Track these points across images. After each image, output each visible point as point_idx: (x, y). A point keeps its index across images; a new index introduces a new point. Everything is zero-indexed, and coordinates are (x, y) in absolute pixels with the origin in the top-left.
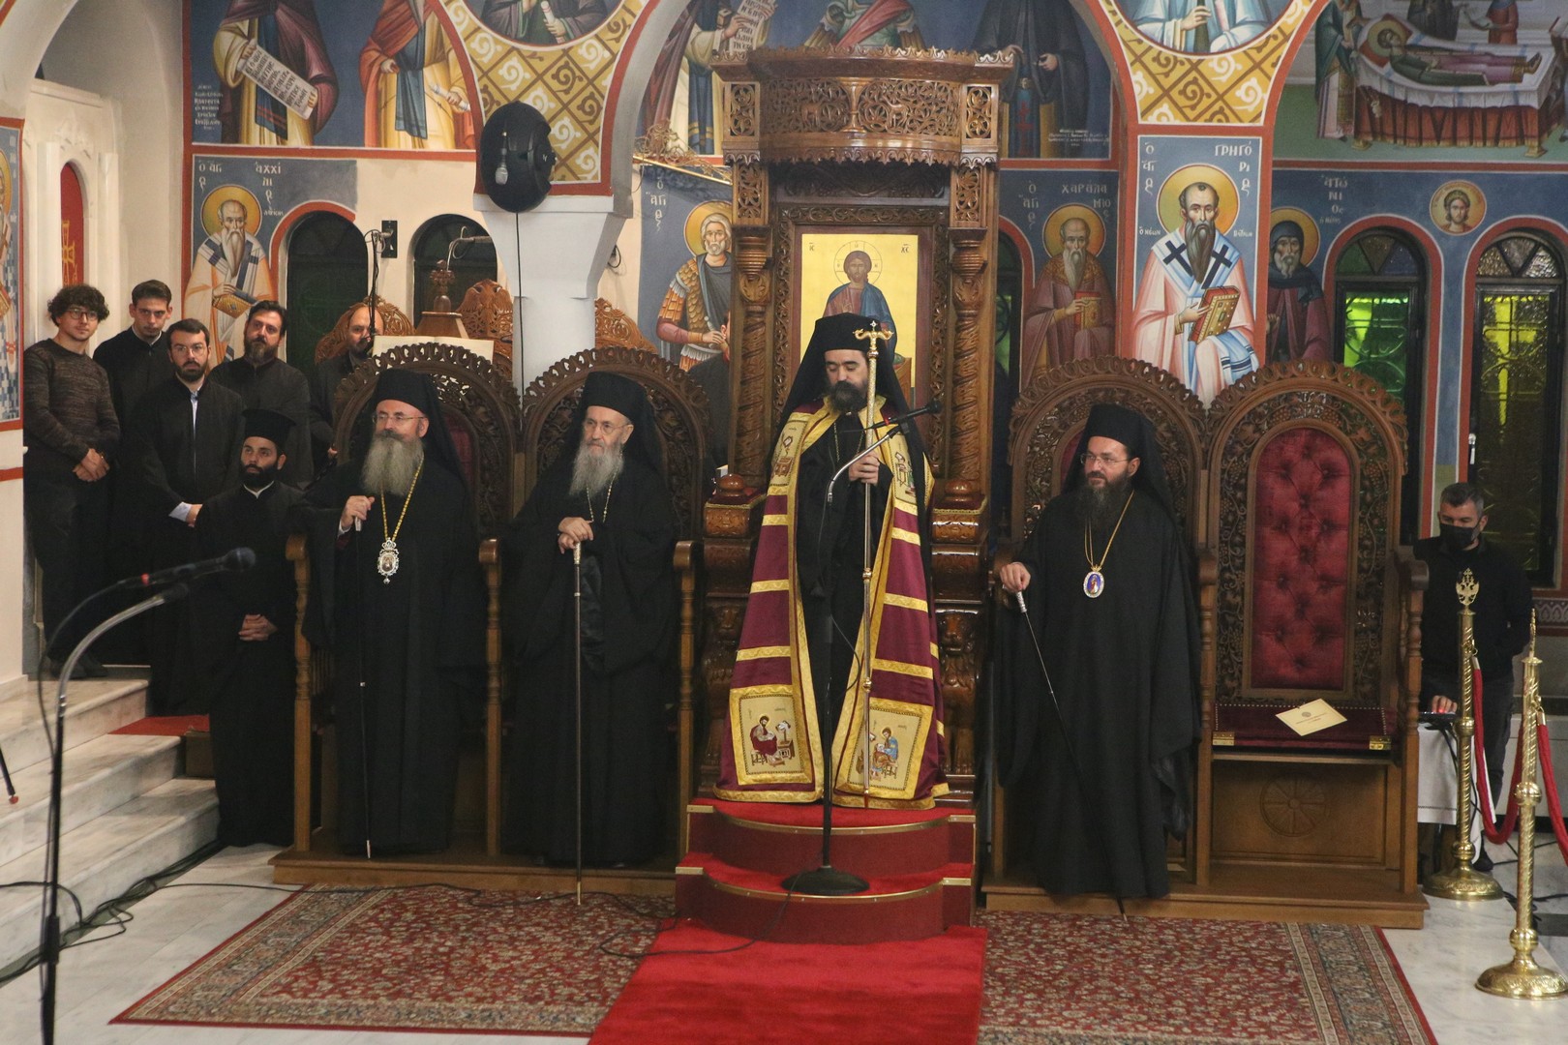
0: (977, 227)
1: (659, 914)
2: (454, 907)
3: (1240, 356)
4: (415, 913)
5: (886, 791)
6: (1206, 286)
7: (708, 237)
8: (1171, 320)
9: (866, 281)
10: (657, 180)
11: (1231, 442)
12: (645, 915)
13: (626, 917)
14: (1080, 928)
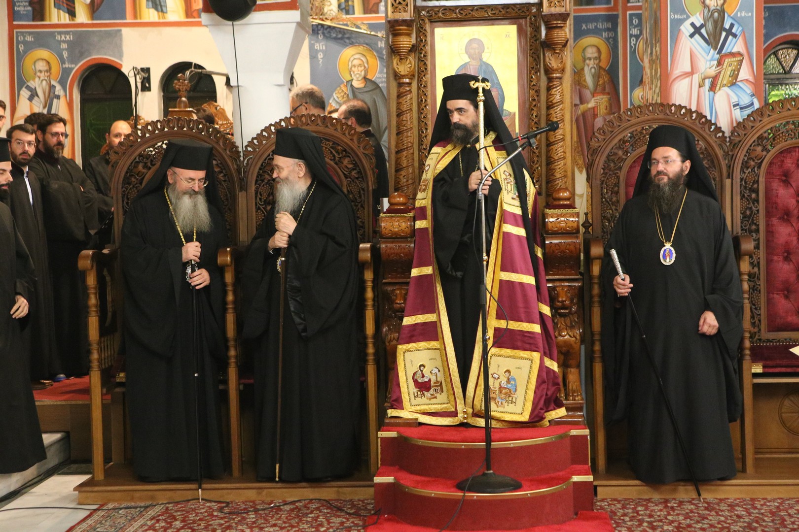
0: (563, 10)
1: (363, 513)
2: (211, 515)
3: (745, 100)
4: (183, 521)
5: (509, 415)
6: (720, 52)
7: (353, 69)
8: (696, 78)
9: (481, 60)
10: (318, 34)
11: (746, 159)
12: (353, 514)
13: (339, 516)
14: (672, 508)
